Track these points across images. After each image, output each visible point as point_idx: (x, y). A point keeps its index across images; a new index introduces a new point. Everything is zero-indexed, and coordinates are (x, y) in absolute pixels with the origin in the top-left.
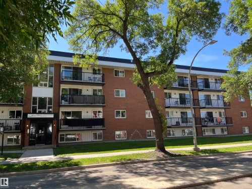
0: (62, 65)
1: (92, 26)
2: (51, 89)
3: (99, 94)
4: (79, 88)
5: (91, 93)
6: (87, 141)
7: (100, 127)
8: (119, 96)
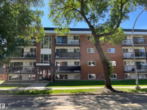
0: (56, 36)
1: (63, 9)
2: (50, 50)
3: (78, 51)
4: (66, 48)
5: (73, 51)
6: (71, 79)
7: (78, 71)
8: (90, 52)
